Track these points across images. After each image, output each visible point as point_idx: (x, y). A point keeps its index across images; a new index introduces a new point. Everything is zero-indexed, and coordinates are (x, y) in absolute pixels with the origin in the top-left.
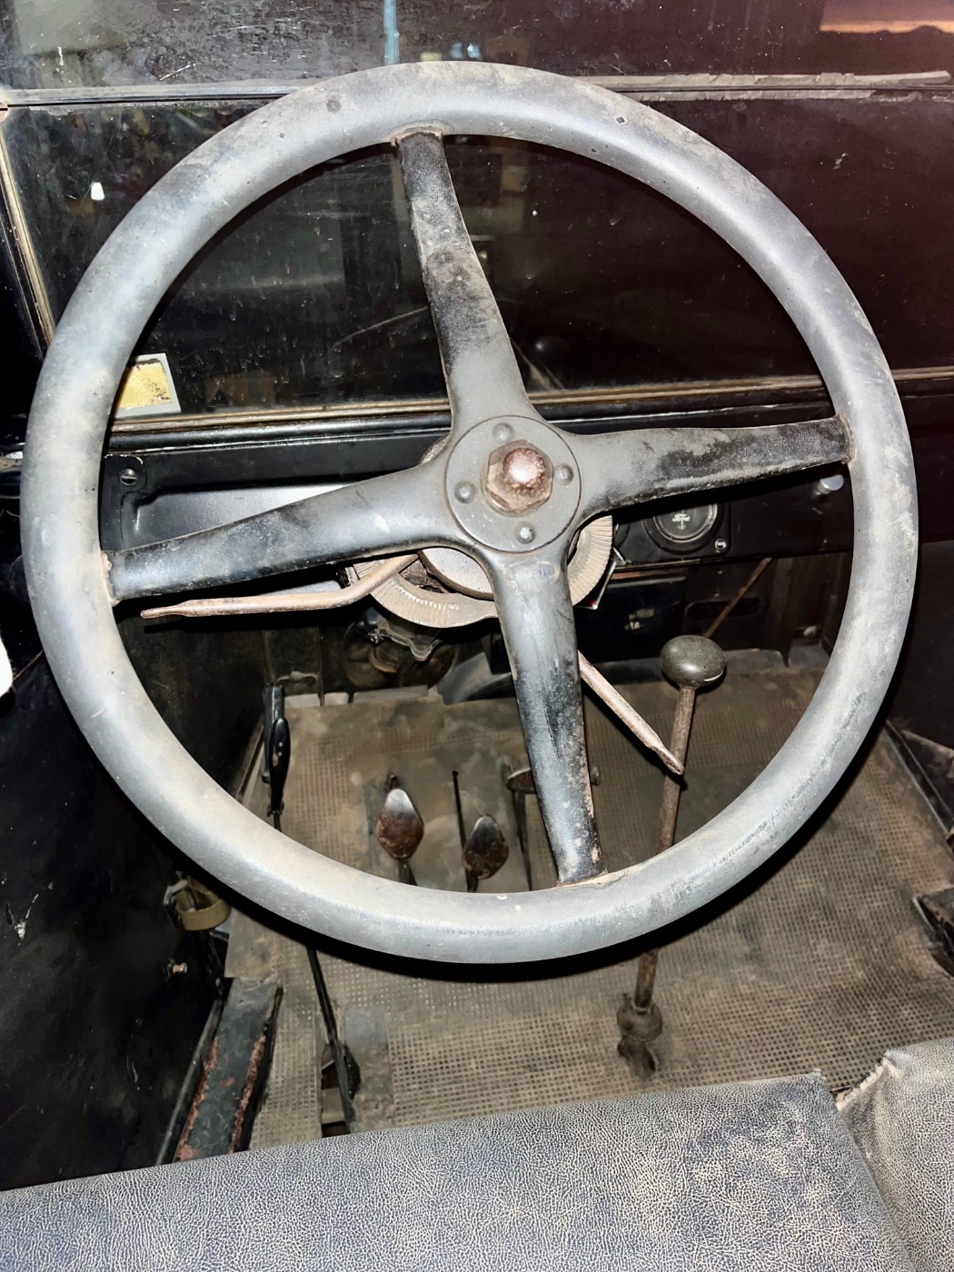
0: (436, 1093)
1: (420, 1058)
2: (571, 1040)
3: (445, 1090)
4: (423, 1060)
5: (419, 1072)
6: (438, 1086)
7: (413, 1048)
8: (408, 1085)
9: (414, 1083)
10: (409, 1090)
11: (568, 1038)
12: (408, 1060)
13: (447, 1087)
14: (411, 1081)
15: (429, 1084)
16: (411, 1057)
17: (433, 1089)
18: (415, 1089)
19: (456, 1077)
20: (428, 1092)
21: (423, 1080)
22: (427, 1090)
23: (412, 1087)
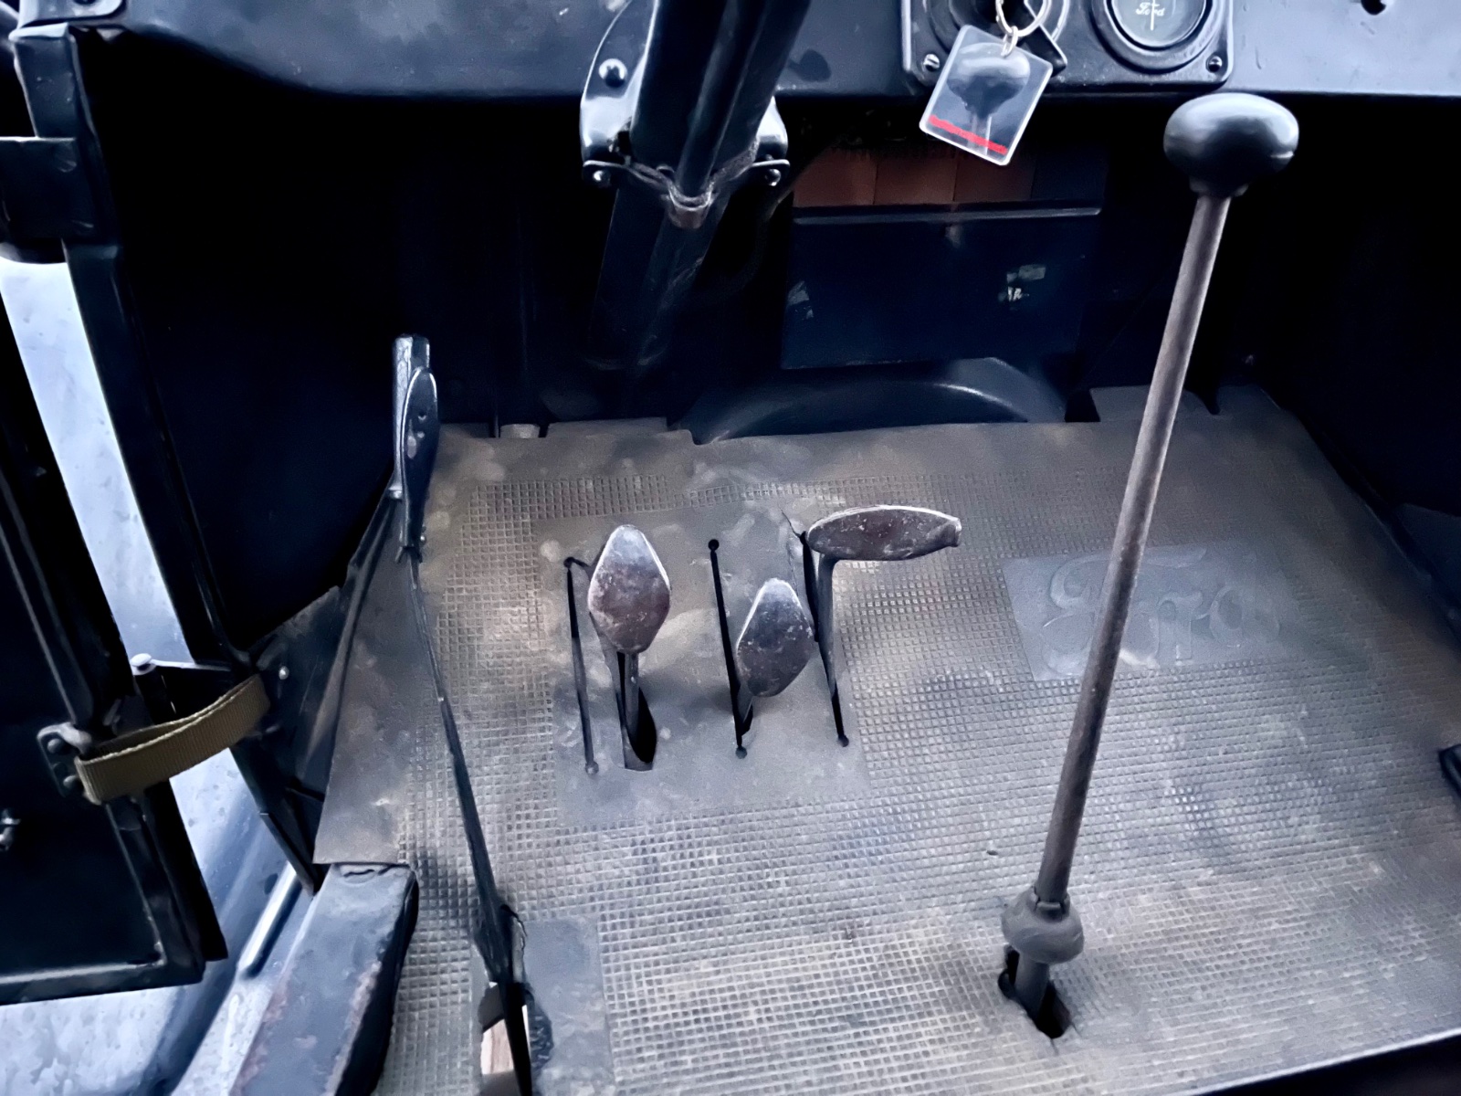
0: (690, 1066)
1: (658, 1005)
2: (918, 974)
3: (705, 1059)
4: (664, 1008)
5: (657, 1028)
6: (693, 1052)
7: (646, 988)
8: (639, 1050)
9: (651, 1047)
10: (642, 1060)
11: (913, 970)
12: (638, 1008)
13: (709, 1054)
14: (643, 1044)
15: (675, 1049)
16: (643, 1002)
17: (683, 1058)
18: (650, 1058)
19: (723, 1037)
20: (676, 1063)
21: (665, 1042)
22: (673, 1059)
23: (646, 1054)
